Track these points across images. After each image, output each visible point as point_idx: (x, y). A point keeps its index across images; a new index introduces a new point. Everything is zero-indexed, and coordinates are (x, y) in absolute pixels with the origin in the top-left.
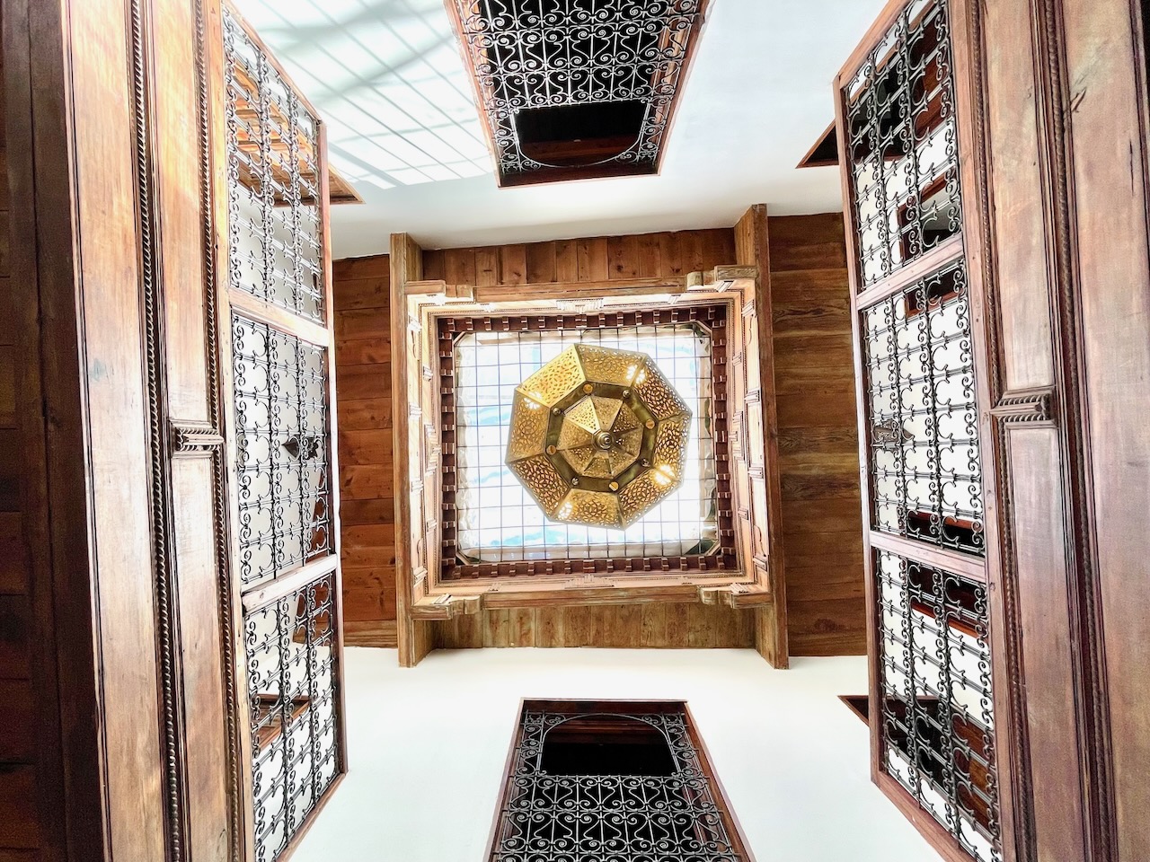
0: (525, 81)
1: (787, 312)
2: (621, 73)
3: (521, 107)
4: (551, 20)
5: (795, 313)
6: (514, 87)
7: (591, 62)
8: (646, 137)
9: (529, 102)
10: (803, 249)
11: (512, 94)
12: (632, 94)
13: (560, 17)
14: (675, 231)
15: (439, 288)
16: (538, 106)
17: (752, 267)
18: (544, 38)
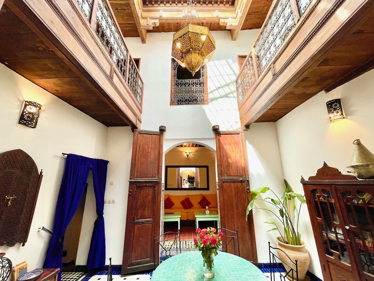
0: (198, 86)
1: (127, 10)
2: (182, 86)
3: (199, 79)
4: (193, 98)
5: (124, 9)
6: (200, 84)
7: (187, 89)
8: (175, 69)
9: (198, 81)
10: (128, 29)
11: (201, 82)
12: (180, 81)
13: (192, 98)
14: (163, 33)
15: (228, 27)
16: (196, 79)
17: (142, 29)
18: (195, 94)
